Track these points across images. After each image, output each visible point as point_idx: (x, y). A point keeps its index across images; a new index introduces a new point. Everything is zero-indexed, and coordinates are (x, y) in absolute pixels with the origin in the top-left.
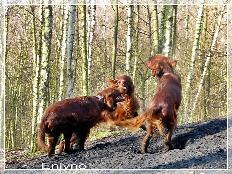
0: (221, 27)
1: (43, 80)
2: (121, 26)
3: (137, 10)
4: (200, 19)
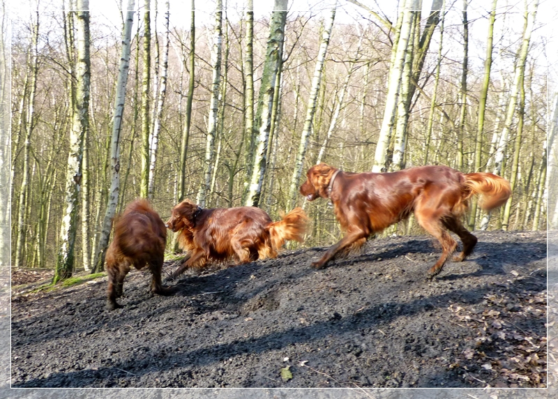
1: (72, 173)
2: (198, 94)
3: (224, 72)
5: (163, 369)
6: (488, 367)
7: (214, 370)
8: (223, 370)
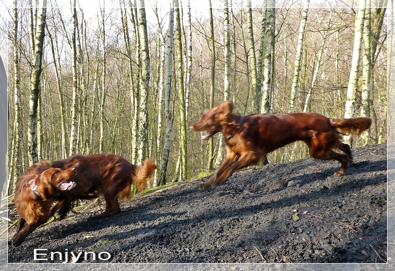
0: (321, 63)
2: (218, 66)
3: (233, 49)
4: (299, 56)
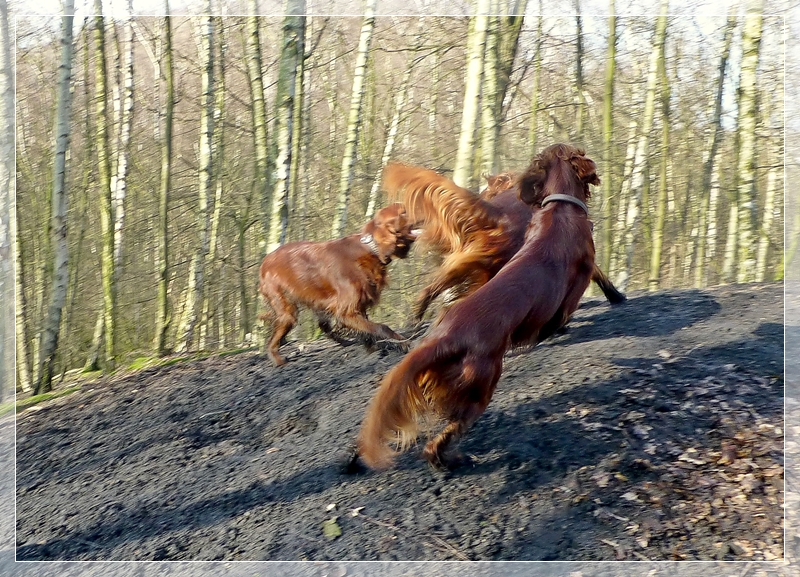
0: (404, 115)
4: (358, 100)
5: (145, 535)
6: (630, 496)
7: (223, 531)
8: (237, 530)
